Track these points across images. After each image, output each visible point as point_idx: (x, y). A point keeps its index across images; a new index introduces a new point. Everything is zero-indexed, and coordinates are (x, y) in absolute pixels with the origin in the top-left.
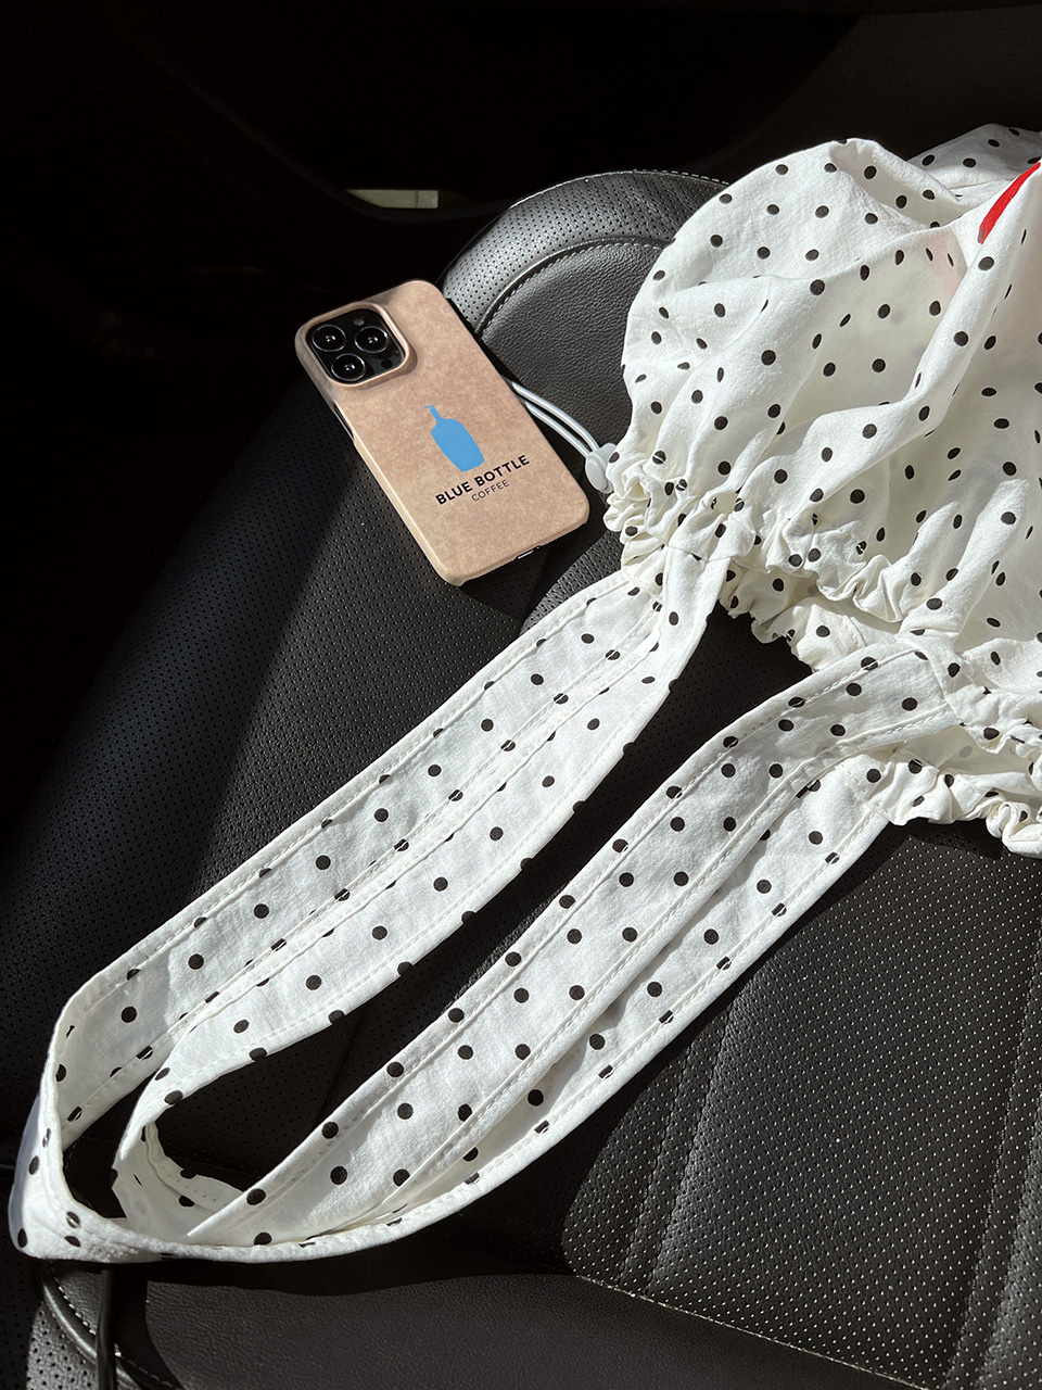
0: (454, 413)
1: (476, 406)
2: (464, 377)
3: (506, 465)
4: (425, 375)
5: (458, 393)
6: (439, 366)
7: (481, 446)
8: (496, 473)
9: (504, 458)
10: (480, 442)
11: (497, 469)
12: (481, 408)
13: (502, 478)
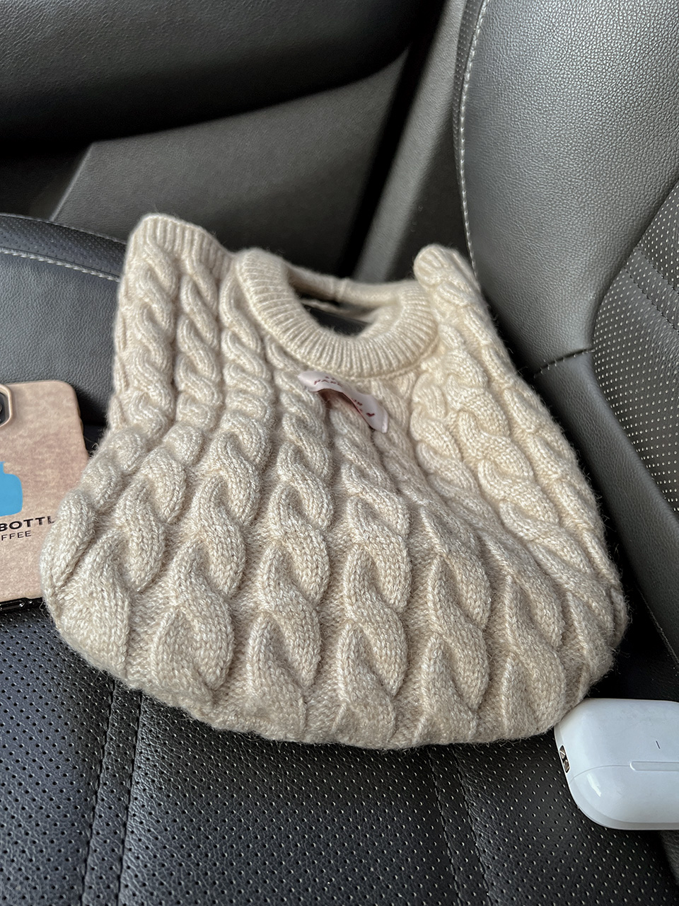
0: (19, 471)
1: (45, 469)
2: (50, 447)
3: (40, 519)
4: (13, 441)
5: (36, 457)
6: (30, 436)
7: (26, 499)
8: (25, 524)
9: (43, 512)
10: (27, 496)
11: (28, 521)
12: (49, 471)
13: (28, 529)
